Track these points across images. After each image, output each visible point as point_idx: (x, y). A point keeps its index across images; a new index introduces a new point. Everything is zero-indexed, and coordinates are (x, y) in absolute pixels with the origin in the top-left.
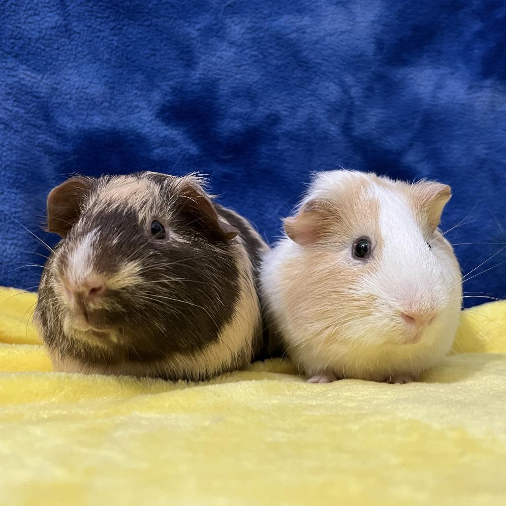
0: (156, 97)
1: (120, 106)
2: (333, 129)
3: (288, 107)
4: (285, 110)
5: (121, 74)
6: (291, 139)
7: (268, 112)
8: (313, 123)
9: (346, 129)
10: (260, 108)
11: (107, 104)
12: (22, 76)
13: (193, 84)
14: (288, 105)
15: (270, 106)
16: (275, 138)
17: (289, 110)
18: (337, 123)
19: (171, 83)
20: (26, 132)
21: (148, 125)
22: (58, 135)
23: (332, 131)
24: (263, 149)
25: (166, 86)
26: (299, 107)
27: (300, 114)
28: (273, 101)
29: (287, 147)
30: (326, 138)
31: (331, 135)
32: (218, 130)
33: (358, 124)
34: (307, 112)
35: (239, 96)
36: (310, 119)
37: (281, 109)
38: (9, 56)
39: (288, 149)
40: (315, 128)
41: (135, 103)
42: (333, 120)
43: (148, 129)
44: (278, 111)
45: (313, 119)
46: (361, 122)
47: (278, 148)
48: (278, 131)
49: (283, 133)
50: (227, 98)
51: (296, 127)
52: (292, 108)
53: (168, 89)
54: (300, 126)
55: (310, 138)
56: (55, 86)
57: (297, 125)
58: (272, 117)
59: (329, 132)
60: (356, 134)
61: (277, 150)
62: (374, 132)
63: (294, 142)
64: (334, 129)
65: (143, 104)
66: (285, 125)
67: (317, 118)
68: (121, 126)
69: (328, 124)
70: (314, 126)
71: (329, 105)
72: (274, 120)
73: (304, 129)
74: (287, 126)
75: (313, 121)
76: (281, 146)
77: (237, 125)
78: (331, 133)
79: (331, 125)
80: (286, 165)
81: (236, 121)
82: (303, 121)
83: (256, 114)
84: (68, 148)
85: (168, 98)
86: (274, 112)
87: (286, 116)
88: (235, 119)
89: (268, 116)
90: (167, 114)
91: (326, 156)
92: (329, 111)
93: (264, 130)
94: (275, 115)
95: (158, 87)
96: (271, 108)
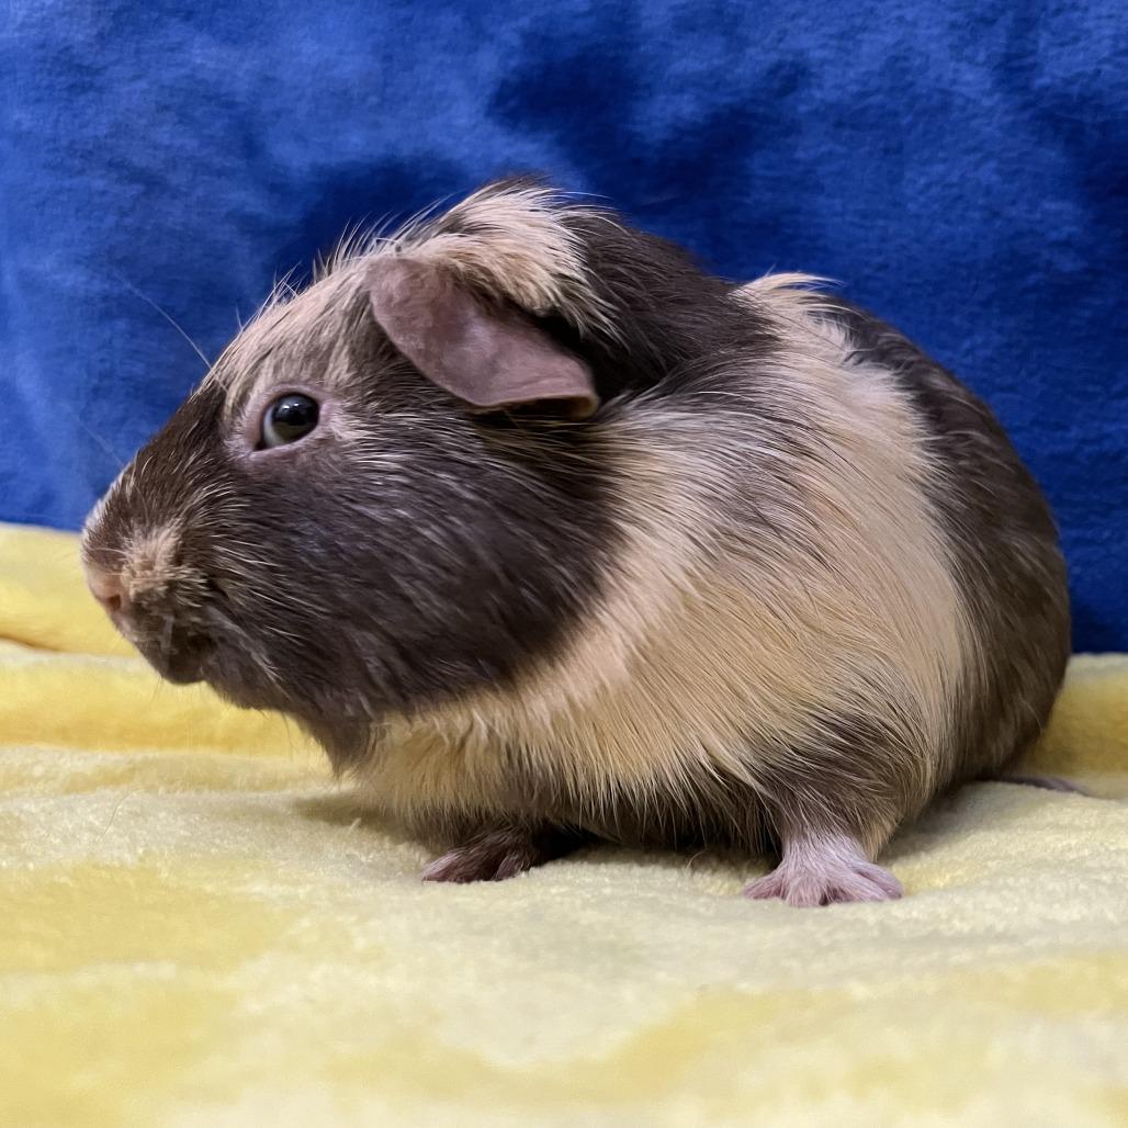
0: (489, 64)
1: (406, 99)
2: (969, 77)
3: (831, 36)
4: (823, 46)
5: (409, 20)
6: (839, 124)
7: (774, 57)
8: (905, 71)
9: (1013, 71)
10: (751, 51)
11: (373, 100)
12: (199, 61)
13: (577, 16)
14: (833, 30)
15: (780, 40)
16: (793, 129)
17: (833, 43)
18: (981, 57)
19: (525, 22)
20: (200, 192)
21: (466, 139)
22: (274, 188)
23: (968, 84)
24: (757, 164)
25: (509, 33)
26: (864, 29)
27: (866, 49)
28: (789, 25)
29: (823, 149)
30: (945, 107)
31: (961, 95)
32: (638, 129)
33: (1053, 52)
34: (889, 40)
35: (693, 29)
36: (896, 59)
37: (811, 45)
38: (174, 20)
39: (830, 153)
40: (912, 84)
41: (438, 88)
42: (968, 51)
43: (466, 151)
44: (801, 53)
45: (906, 59)
46: (1062, 45)
47: (800, 155)
48: (803, 108)
49: (816, 112)
50: (661, 38)
51: (854, 88)
52: (842, 36)
53: (516, 41)
54: (865, 84)
55: (896, 114)
56: (270, 74)
57: (857, 81)
58: (784, 72)
59: (955, 88)
60: (1045, 81)
61: (797, 162)
62: (1107, 67)
63: (846, 133)
64: (972, 80)
65: (457, 86)
66: (820, 87)
67: (920, 54)
68: (406, 151)
69: (952, 64)
70: (909, 78)
71: (956, 9)
72: (793, 76)
73: (878, 90)
74: (824, 91)
75: (906, 64)
76: (809, 148)
77: (687, 107)
78: (964, 90)
79: (964, 66)
80: (822, 200)
81: (686, 97)
82: (876, 67)
83: (739, 71)
84: (292, 216)
85: (513, 63)
86: (789, 58)
87: (823, 62)
88: (681, 90)
89: (773, 71)
90: (512, 103)
91: (944, 160)
92: (954, 25)
93: (761, 110)
94: (793, 64)
95: (491, 38)
96: (781, 46)
